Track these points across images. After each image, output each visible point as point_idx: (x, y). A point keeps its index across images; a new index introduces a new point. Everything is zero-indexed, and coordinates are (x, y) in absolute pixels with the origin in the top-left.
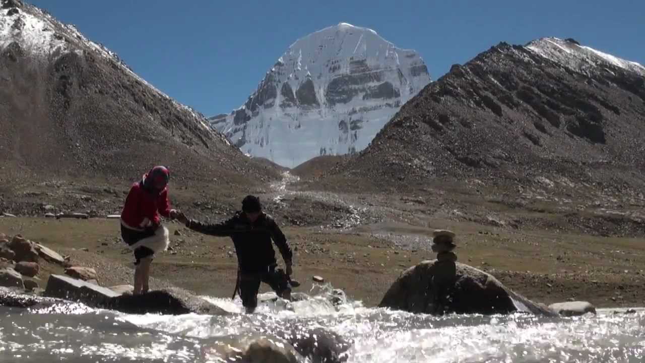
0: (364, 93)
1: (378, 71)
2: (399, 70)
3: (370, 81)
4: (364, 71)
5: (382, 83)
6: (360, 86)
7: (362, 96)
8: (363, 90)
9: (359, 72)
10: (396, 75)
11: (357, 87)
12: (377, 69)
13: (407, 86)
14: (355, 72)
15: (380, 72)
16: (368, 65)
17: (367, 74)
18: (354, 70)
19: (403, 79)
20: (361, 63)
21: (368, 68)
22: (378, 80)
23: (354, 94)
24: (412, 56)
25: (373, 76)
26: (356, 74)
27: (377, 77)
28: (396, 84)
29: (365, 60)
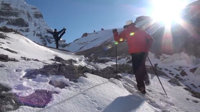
0: (7, 21)
1: (17, 11)
2: (28, 13)
3: (12, 16)
4: (8, 10)
5: (18, 18)
6: (6, 17)
7: (6, 23)
8: (7, 20)
9: (6, 10)
10: (27, 16)
11: (4, 17)
12: (16, 10)
13: (33, 22)
14: (4, 9)
15: (18, 12)
16: (11, 7)
17: (10, 12)
18: (3, 8)
19: (30, 18)
20: (8, 5)
21: (11, 9)
22: (16, 16)
23: (2, 21)
24: (35, 9)
25: (13, 13)
26: (4, 11)
27: (16, 14)
28: (26, 20)
29: (10, 4)
